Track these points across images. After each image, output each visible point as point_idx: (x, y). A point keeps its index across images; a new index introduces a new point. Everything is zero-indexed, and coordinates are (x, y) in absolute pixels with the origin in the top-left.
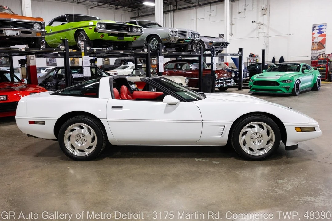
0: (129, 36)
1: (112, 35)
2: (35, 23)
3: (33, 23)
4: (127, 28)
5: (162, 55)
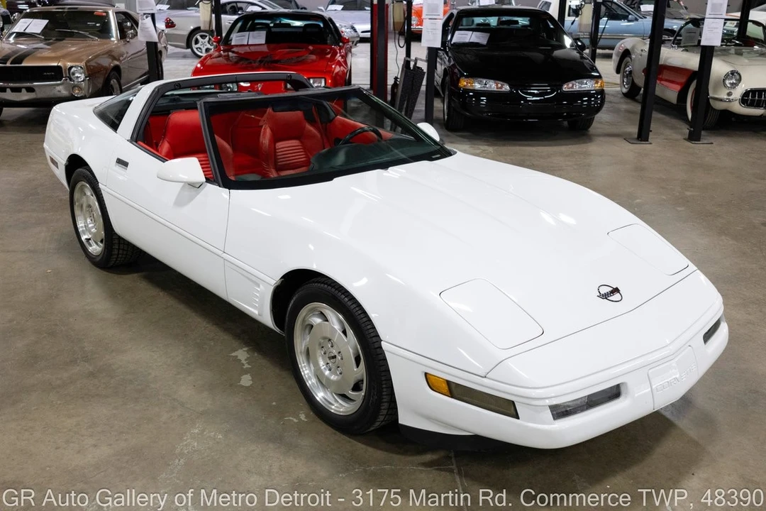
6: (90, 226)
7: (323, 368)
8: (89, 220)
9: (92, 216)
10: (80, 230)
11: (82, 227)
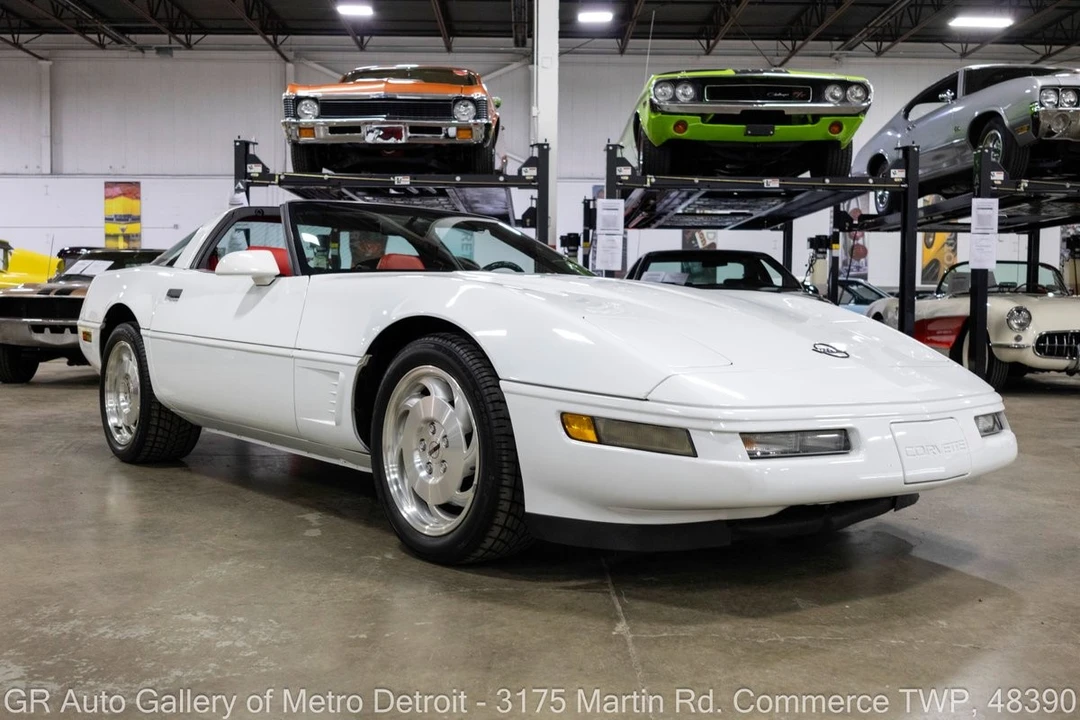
0: (802, 119)
1: (719, 119)
2: (458, 100)
3: (450, 101)
4: (799, 90)
5: (993, 195)
6: (123, 404)
7: (418, 465)
8: (122, 397)
9: (127, 391)
10: (108, 410)
11: (112, 408)
